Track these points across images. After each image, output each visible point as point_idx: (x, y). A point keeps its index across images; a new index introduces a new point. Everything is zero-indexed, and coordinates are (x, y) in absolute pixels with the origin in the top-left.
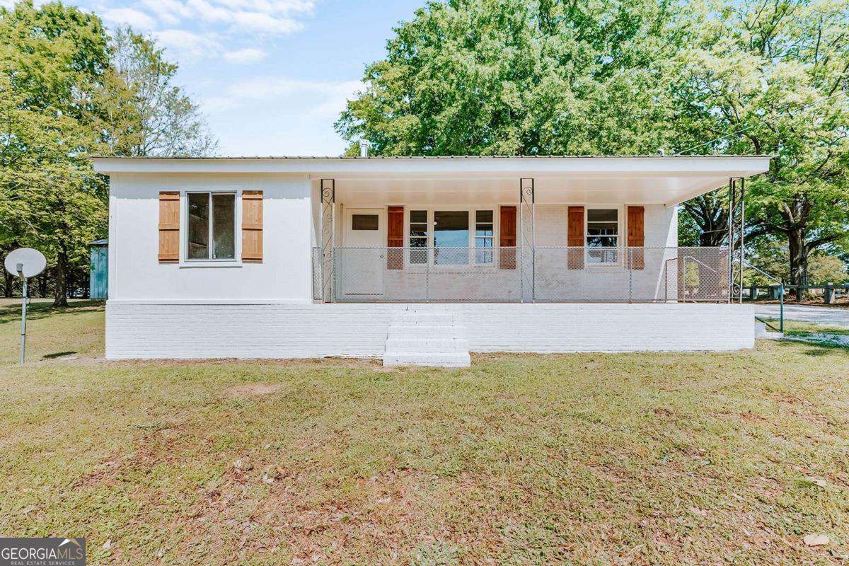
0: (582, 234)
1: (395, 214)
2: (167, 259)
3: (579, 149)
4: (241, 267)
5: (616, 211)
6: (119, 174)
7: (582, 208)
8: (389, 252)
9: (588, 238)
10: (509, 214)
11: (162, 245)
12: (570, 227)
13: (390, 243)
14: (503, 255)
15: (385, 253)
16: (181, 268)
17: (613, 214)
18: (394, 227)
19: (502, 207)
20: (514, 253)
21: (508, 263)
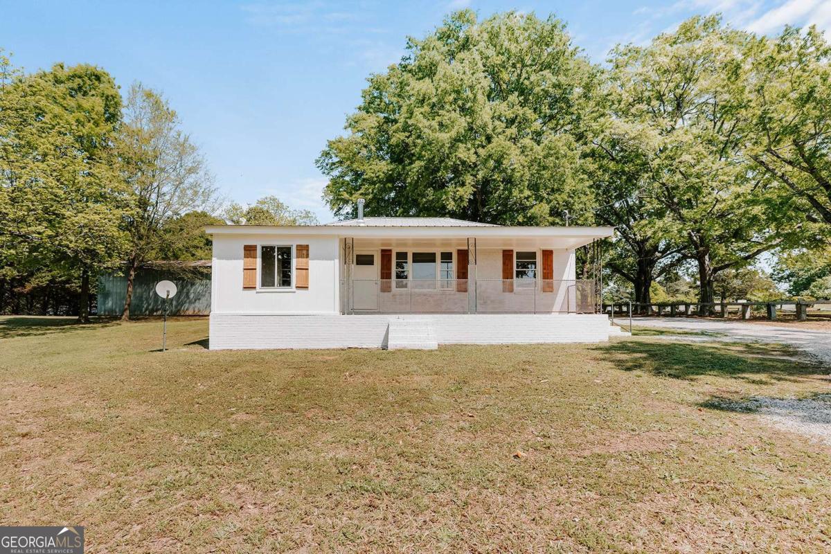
0: (512, 268)
1: (386, 254)
2: (248, 288)
3: (522, 195)
4: (294, 292)
5: (535, 253)
6: (218, 235)
7: (512, 251)
8: (382, 283)
9: (517, 271)
10: (463, 256)
11: (245, 279)
12: (504, 263)
13: (382, 277)
14: (459, 284)
15: (379, 283)
16: (257, 293)
17: (533, 255)
18: (385, 263)
19: (459, 250)
20: (466, 282)
21: (463, 289)
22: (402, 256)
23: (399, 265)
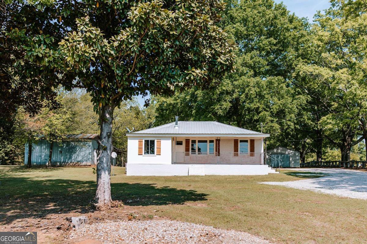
0: (238, 147)
1: (187, 141)
2: (140, 154)
4: (156, 156)
6: (130, 136)
7: (238, 139)
10: (218, 141)
11: (139, 151)
12: (234, 145)
13: (186, 151)
16: (143, 156)
18: (187, 144)
19: (216, 139)
22: (194, 142)
23: (192, 145)
